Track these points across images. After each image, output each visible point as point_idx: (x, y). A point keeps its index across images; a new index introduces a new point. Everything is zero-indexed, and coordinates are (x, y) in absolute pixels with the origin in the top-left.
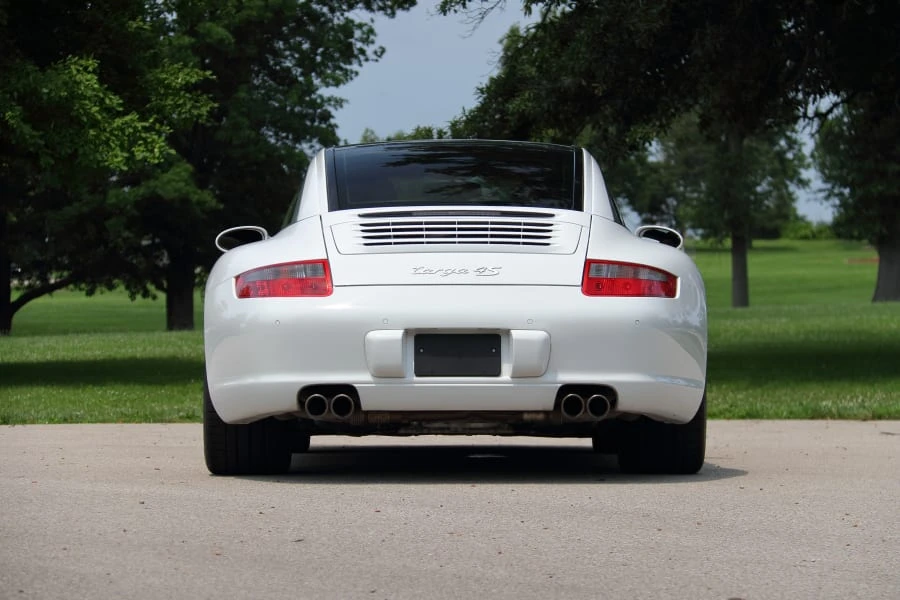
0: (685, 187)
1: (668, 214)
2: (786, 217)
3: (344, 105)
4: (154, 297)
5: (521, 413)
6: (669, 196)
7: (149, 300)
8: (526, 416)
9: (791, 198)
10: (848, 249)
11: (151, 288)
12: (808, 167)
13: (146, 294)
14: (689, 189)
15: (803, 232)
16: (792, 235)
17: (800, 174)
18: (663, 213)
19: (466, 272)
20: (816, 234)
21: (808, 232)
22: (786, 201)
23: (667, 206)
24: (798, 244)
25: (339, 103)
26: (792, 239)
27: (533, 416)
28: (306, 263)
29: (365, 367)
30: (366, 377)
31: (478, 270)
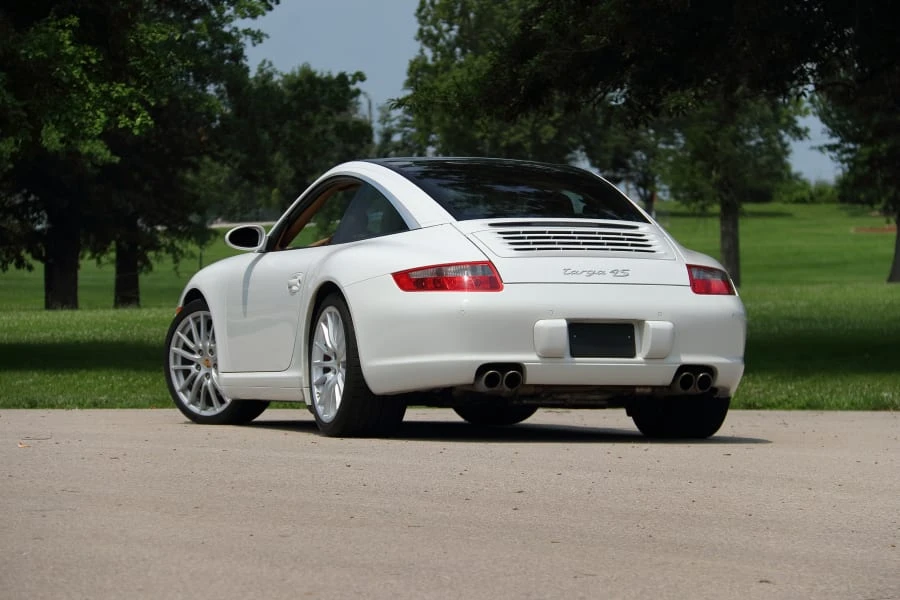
0: (657, 138)
1: (636, 170)
2: (778, 177)
3: (265, 39)
4: (30, 268)
5: (634, 387)
6: (637, 149)
7: (24, 272)
8: (638, 390)
9: (785, 150)
10: (854, 215)
11: (28, 257)
12: (806, 113)
13: (20, 264)
14: (662, 139)
15: (798, 194)
16: (785, 198)
17: (796, 122)
18: (628, 169)
19: (603, 273)
20: (815, 196)
21: (805, 194)
22: (779, 154)
23: (635, 162)
24: (791, 208)
25: (257, 37)
26: (785, 202)
27: (642, 390)
28: (473, 265)
29: (533, 349)
30: (534, 357)
31: (612, 272)
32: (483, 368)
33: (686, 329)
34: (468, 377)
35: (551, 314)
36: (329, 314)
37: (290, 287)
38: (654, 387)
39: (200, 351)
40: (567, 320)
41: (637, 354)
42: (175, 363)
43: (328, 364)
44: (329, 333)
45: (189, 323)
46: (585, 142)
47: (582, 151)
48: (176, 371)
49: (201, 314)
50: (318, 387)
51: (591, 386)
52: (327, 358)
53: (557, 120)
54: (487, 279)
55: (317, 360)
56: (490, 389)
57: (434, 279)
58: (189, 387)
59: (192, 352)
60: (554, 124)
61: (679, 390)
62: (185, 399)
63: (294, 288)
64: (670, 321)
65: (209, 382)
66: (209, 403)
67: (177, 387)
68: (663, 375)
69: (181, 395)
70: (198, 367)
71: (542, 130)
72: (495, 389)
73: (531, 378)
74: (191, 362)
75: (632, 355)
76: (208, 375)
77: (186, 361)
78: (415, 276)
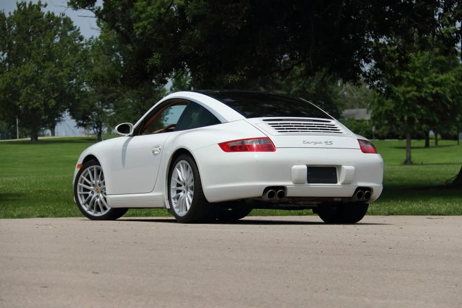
0: (103, 106)
5: (334, 198)
8: (335, 199)
14: (105, 107)
19: (321, 143)
28: (259, 139)
29: (291, 180)
30: (291, 183)
31: (325, 142)
32: (268, 188)
33: (361, 170)
34: (260, 193)
35: (299, 162)
36: (181, 164)
37: (153, 152)
38: (342, 198)
39: (94, 185)
40: (307, 165)
41: (338, 182)
42: (80, 191)
43: (180, 188)
44: (181, 173)
45: (87, 171)
46: (69, 107)
47: (68, 111)
48: (81, 195)
49: (95, 167)
50: (174, 200)
51: (316, 197)
52: (179, 185)
53: (56, 97)
54: (267, 145)
55: (173, 186)
56: (270, 199)
57: (240, 146)
58: (88, 202)
59: (89, 185)
60: (55, 99)
61: (356, 199)
62: (85, 208)
63: (156, 152)
64: (354, 166)
65: (99, 199)
66: (98, 210)
67: (81, 202)
68: (349, 192)
69: (84, 207)
70: (93, 193)
71: (49, 102)
72: (272, 199)
73: (290, 193)
74: (89, 190)
75: (336, 182)
76: (98, 197)
77: (85, 190)
78: (231, 144)
